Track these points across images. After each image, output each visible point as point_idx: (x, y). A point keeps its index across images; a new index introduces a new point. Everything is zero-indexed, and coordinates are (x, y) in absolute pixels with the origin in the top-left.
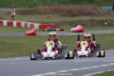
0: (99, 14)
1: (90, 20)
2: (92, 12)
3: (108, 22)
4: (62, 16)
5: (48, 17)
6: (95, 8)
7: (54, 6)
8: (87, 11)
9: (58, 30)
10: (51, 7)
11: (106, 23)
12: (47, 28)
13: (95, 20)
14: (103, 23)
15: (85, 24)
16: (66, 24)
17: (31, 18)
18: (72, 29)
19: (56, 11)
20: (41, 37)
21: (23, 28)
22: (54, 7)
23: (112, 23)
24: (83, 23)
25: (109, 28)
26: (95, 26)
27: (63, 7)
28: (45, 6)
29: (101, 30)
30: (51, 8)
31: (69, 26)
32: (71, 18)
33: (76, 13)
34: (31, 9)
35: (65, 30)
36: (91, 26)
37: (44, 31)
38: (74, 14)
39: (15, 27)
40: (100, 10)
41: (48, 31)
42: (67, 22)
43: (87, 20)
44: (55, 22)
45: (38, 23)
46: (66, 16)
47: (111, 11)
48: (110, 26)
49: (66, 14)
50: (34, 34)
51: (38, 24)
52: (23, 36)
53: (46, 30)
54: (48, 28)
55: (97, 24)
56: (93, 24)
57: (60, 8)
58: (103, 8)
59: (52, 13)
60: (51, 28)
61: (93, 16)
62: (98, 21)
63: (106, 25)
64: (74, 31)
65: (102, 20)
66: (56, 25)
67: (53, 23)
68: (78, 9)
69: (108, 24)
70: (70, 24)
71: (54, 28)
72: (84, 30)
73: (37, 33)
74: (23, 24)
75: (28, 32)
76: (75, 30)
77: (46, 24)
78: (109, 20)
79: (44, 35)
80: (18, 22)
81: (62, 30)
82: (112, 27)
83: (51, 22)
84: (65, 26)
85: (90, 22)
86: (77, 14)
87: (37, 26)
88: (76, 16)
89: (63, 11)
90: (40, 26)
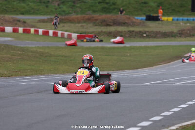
0: (134, 24)
1: (129, 31)
2: (126, 22)
3: (147, 33)
4: (96, 25)
5: (82, 26)
6: (129, 18)
7: (87, 14)
8: (121, 21)
9: (97, 41)
10: (83, 15)
11: (145, 35)
12: (85, 39)
13: (133, 31)
14: (142, 35)
15: (123, 34)
16: (103, 35)
17: (64, 26)
18: (112, 40)
19: (89, 20)
20: (82, 48)
21: (60, 38)
22: (87, 16)
23: (150, 35)
24: (121, 34)
25: (148, 39)
26: (134, 38)
27: (96, 15)
28: (77, 15)
29: (141, 42)
30: (84, 17)
31: (107, 37)
32: (106, 27)
33: (110, 22)
34: (63, 17)
35: (104, 41)
36: (130, 37)
37: (83, 41)
38: (108, 23)
39: (51, 36)
40: (134, 20)
41: (87, 41)
42: (105, 32)
43: (125, 31)
44: (93, 32)
45: (74, 32)
46: (100, 25)
47: (144, 21)
48: (149, 38)
49: (100, 24)
50: (74, 45)
51: (76, 34)
52: (63, 46)
53: (85, 40)
54: (87, 38)
55: (136, 35)
56: (132, 35)
57: (93, 17)
58: (136, 17)
59: (85, 22)
60: (90, 39)
61: (128, 26)
62: (137, 32)
63: (144, 36)
64: (114, 43)
65: (140, 32)
66: (95, 36)
67: (91, 33)
68: (112, 19)
69: (147, 35)
70: (108, 35)
71: (93, 39)
72: (125, 42)
73: (78, 44)
74: (59, 33)
75: (68, 43)
76: (116, 42)
77: (84, 34)
78: (148, 32)
79: (85, 46)
80: (54, 31)
81: (101, 41)
82: (151, 39)
83: (88, 32)
84: (102, 37)
85: (129, 33)
86: (112, 24)
87: (74, 36)
88: (110, 25)
89: (96, 20)
90: (78, 36)
